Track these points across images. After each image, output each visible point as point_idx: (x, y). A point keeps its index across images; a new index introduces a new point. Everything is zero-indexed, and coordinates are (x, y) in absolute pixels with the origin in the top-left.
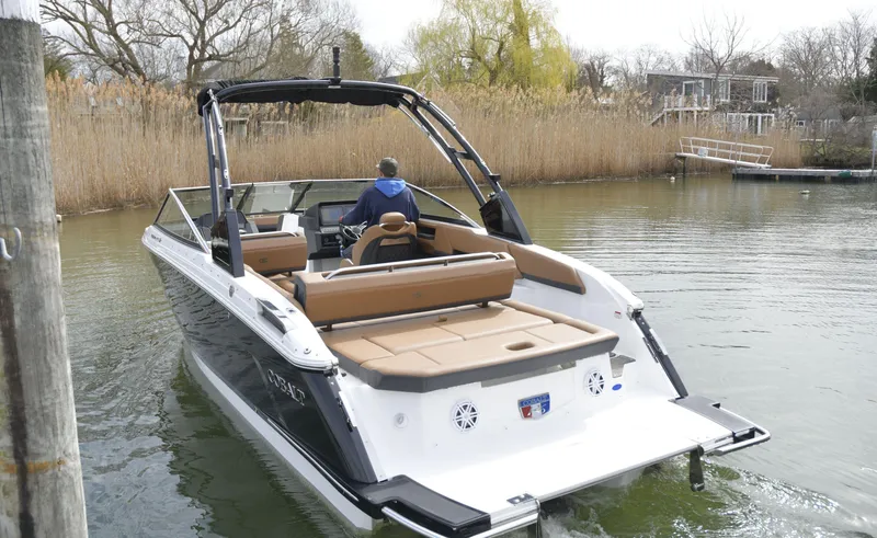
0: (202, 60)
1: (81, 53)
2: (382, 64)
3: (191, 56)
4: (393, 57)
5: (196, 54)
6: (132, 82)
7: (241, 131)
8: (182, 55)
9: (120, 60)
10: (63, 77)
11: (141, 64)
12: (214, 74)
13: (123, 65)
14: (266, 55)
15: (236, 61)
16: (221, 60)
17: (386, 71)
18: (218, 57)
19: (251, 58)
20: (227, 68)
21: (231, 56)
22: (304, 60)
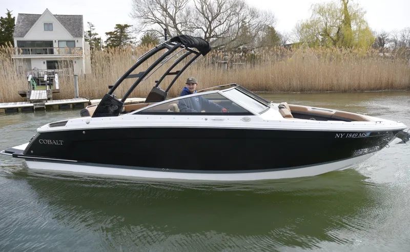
0: (210, 37)
2: (283, 39)
3: (206, 36)
4: (288, 36)
5: (208, 35)
7: (225, 66)
8: (202, 36)
12: (215, 43)
14: (236, 35)
15: (223, 38)
16: (217, 37)
17: (285, 42)
18: (216, 36)
19: (230, 36)
20: (220, 40)
21: (222, 36)
22: (252, 37)
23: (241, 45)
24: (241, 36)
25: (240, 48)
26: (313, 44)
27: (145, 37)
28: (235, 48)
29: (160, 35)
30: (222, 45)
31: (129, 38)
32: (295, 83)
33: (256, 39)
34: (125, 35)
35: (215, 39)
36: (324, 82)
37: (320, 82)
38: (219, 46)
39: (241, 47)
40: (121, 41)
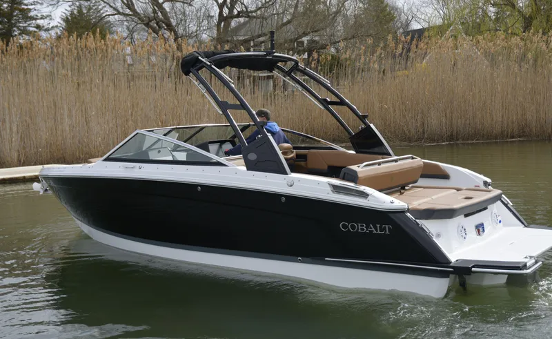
0: (231, 16)
1: (119, 13)
2: (403, 17)
3: (221, 13)
4: (415, 10)
5: (226, 11)
6: (166, 40)
7: (267, 85)
8: (212, 14)
9: (155, 18)
10: (103, 37)
11: (174, 22)
12: (243, 31)
13: (157, 24)
14: (292, 11)
15: (263, 18)
16: (248, 17)
17: (408, 25)
18: (245, 13)
19: (278, 14)
20: (255, 24)
21: (259, 12)
22: (329, 15)
23: (305, 34)
24: (304, 14)
25: (303, 42)
26: (475, 28)
27: (72, 14)
28: (291, 41)
29: (110, 11)
30: (259, 36)
31: (32, 18)
32: (436, 121)
33: (339, 19)
34: (22, 11)
35: (242, 20)
36: (505, 118)
37: (497, 117)
38: (253, 38)
39: (305, 39)
40: (12, 25)
